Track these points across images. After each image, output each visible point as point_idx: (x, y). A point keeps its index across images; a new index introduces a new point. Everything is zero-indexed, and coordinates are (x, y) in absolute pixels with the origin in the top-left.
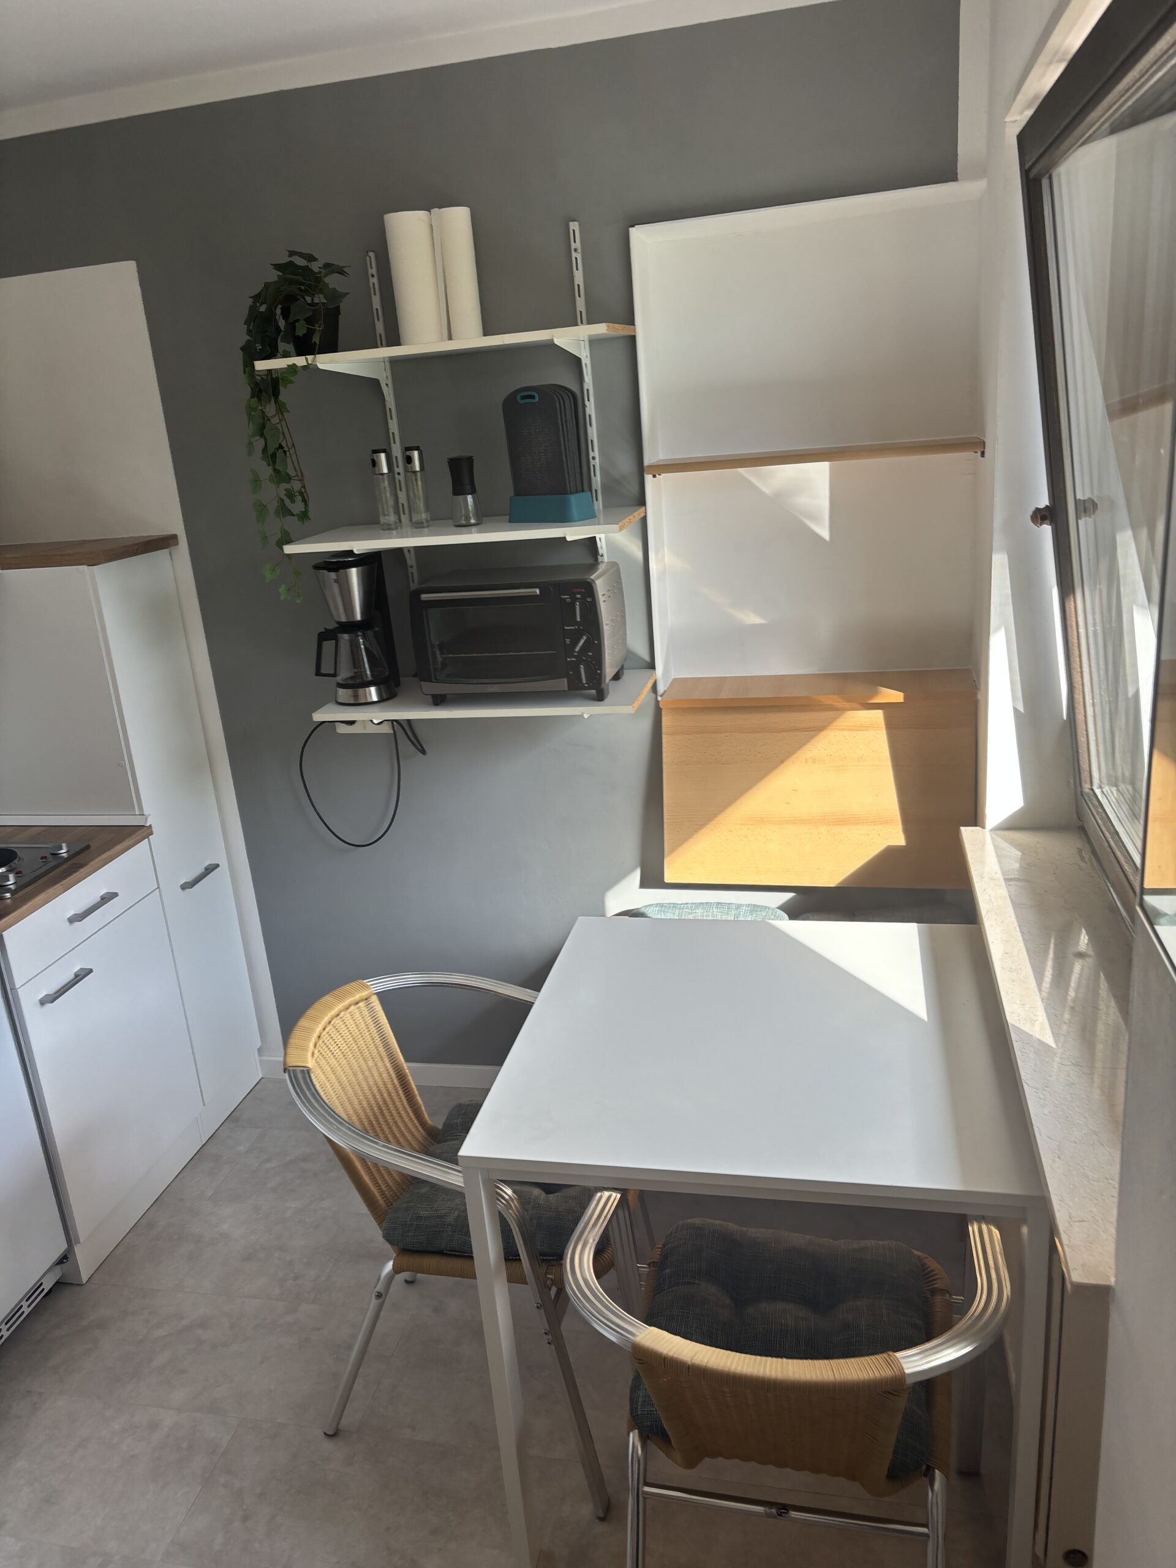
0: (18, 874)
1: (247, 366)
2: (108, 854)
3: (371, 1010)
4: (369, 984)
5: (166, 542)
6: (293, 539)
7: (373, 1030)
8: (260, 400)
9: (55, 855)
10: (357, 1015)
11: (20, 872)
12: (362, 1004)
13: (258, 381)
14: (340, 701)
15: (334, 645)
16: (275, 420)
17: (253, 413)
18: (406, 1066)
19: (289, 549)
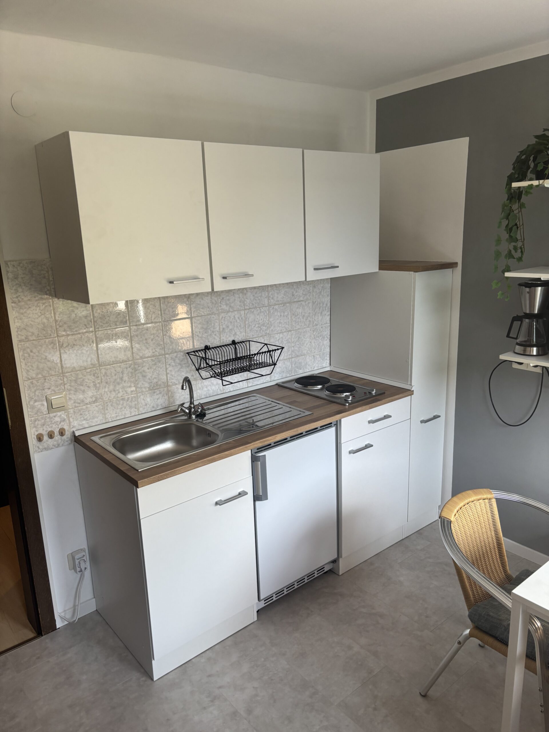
0: (354, 397)
1: (508, 185)
2: (392, 398)
3: (491, 505)
4: (493, 492)
5: (452, 265)
6: (511, 270)
7: (490, 515)
8: (510, 201)
9: (370, 393)
10: (483, 505)
11: (354, 396)
12: (487, 501)
13: (512, 193)
14: (516, 351)
15: (520, 324)
16: (516, 212)
17: (505, 208)
18: (503, 539)
19: (507, 274)
